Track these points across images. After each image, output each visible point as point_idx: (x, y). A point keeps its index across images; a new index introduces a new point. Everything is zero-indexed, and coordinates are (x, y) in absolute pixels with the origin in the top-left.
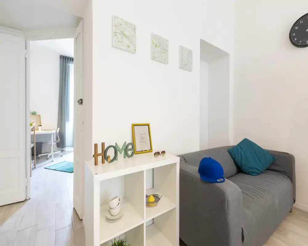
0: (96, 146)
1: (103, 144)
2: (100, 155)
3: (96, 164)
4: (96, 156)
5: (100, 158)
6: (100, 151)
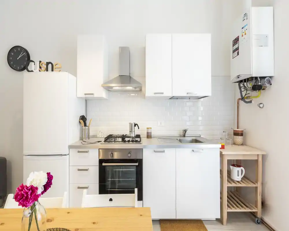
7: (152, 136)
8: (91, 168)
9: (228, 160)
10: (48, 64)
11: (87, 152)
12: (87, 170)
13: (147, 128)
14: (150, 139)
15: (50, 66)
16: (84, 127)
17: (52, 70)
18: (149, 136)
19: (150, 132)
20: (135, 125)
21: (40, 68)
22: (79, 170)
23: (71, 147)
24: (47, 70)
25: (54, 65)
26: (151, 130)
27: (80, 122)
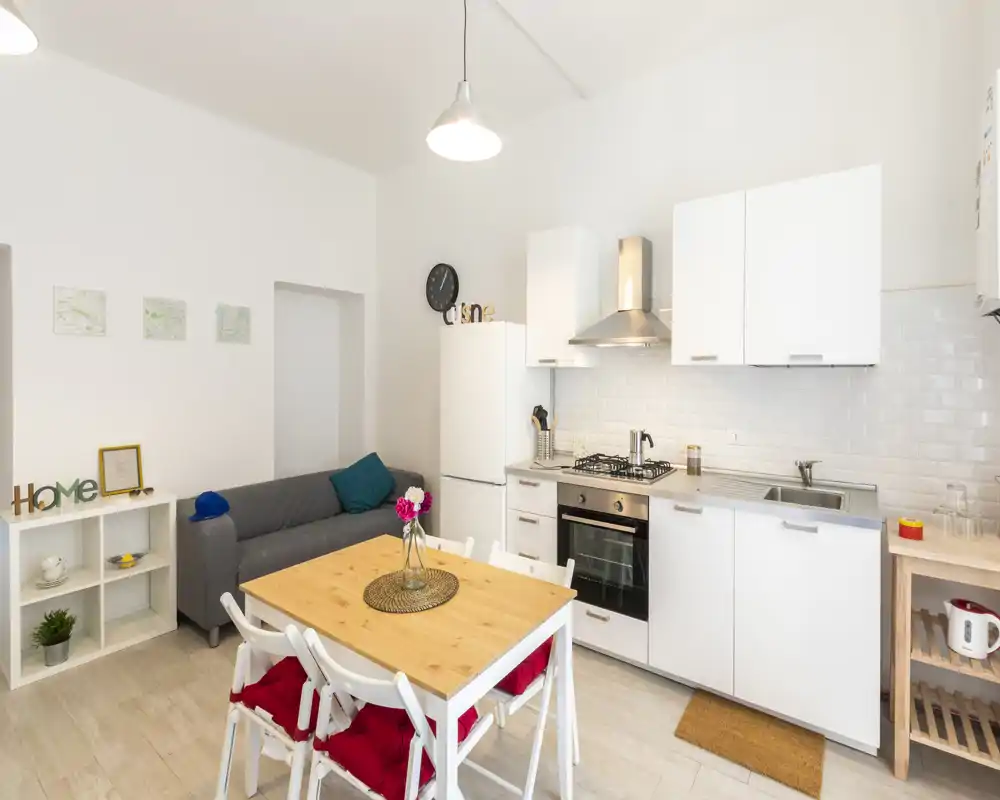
0: (17, 489)
1: (31, 486)
2: (24, 501)
3: (17, 512)
4: (17, 502)
5: (25, 506)
6: (24, 494)
7: (702, 469)
8: (542, 520)
9: (915, 577)
10: (473, 308)
11: (535, 485)
12: (533, 522)
13: (689, 448)
14: (696, 477)
15: (477, 310)
16: (541, 433)
17: (480, 321)
18: (694, 469)
19: (696, 457)
20: (644, 436)
21: (463, 316)
22: (522, 519)
23: (509, 471)
24: (473, 321)
25: (483, 308)
26: (699, 454)
27: (533, 421)
